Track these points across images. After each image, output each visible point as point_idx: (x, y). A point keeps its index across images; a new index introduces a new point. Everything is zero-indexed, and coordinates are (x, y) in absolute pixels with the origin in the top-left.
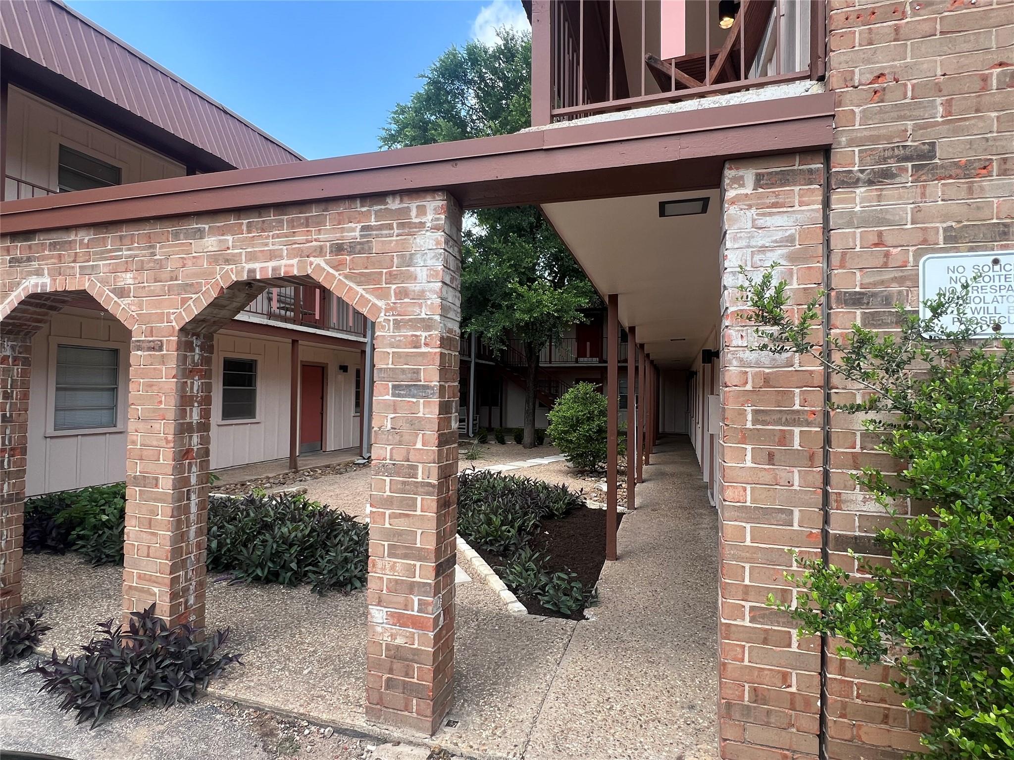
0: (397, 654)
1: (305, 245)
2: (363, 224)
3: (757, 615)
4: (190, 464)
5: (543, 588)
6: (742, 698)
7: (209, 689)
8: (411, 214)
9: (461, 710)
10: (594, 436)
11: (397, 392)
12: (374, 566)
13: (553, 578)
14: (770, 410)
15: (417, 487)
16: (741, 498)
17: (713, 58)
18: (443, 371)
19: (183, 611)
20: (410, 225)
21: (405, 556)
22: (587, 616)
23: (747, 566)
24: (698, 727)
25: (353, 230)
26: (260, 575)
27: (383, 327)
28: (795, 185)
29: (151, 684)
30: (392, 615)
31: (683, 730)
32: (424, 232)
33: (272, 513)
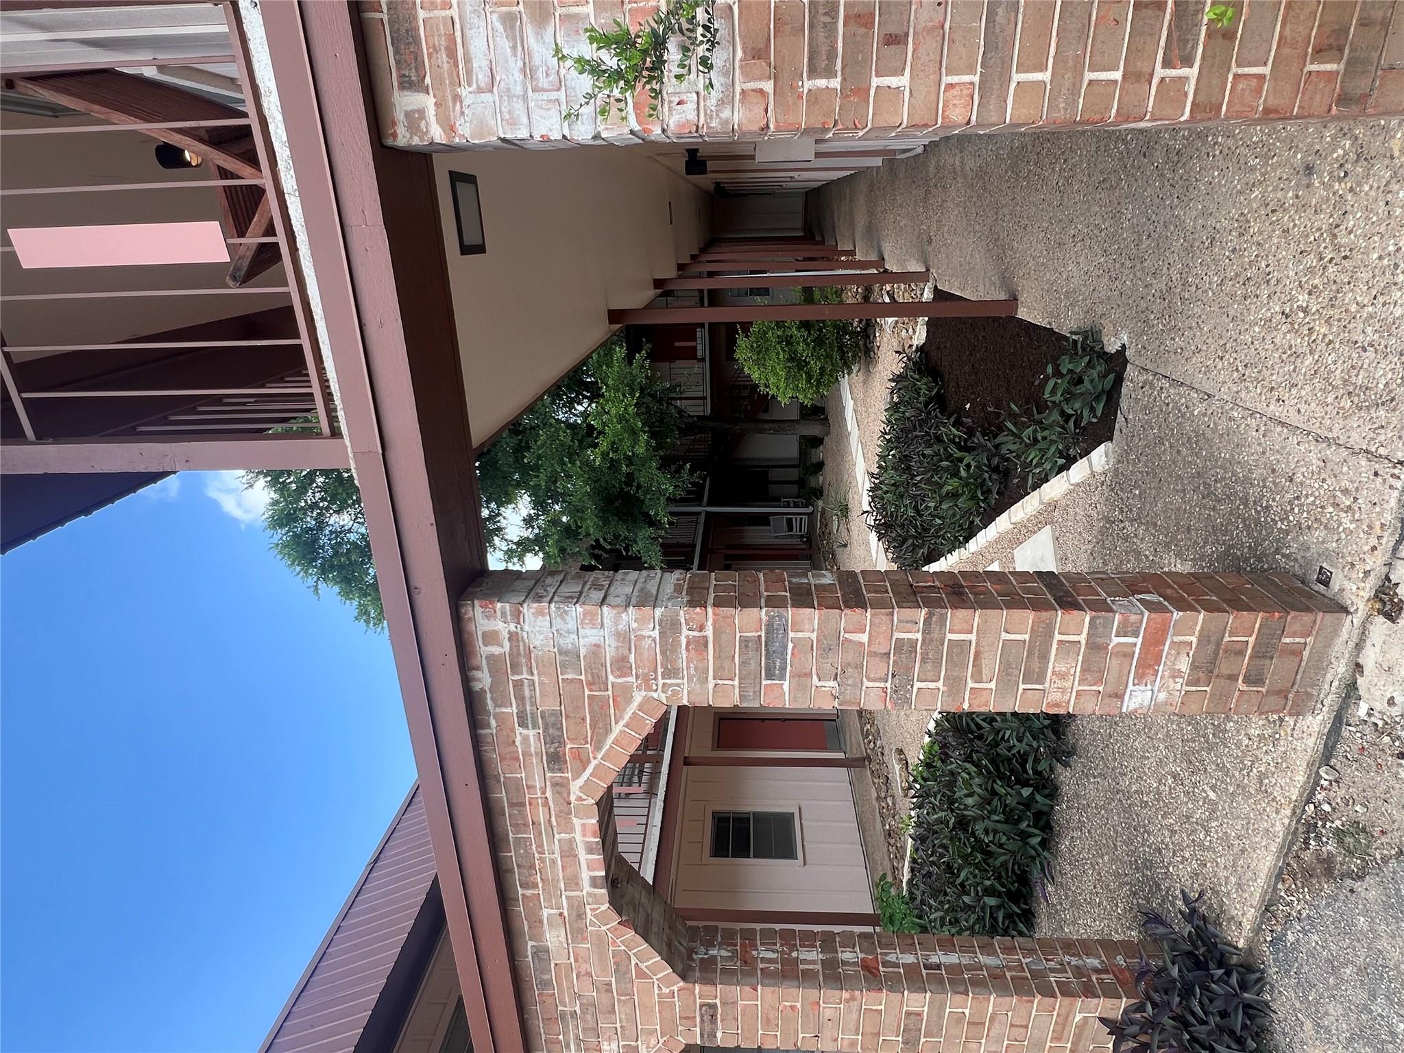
0: (1205, 669)
1: (552, 809)
2: (517, 725)
3: (1179, 55)
4: (885, 964)
5: (1067, 417)
6: (1331, 75)
7: (1241, 945)
8: (497, 653)
9: (1296, 560)
10: (815, 334)
11: (777, 672)
12: (1057, 705)
13: (1054, 402)
14: (810, 44)
15: (931, 640)
16: (965, 92)
17: (225, 174)
18: (744, 600)
19: (1111, 976)
20: (514, 655)
21: (1045, 657)
22: (1118, 347)
23: (1089, 76)
24: (1352, 156)
25: (526, 739)
26: (1039, 839)
27: (675, 693)
28: (415, 18)
29: (1232, 1033)
30: (1140, 678)
31: (1359, 184)
32: (525, 634)
33: (942, 814)
